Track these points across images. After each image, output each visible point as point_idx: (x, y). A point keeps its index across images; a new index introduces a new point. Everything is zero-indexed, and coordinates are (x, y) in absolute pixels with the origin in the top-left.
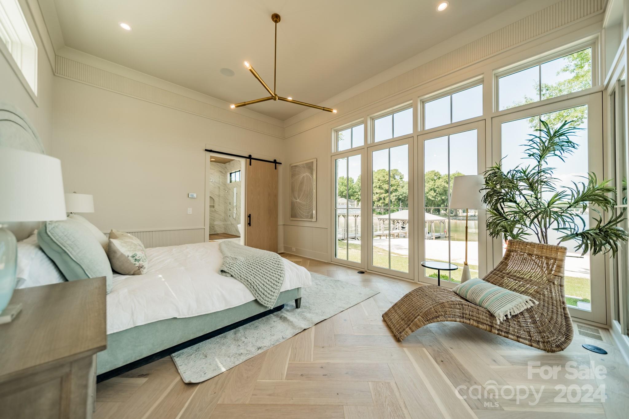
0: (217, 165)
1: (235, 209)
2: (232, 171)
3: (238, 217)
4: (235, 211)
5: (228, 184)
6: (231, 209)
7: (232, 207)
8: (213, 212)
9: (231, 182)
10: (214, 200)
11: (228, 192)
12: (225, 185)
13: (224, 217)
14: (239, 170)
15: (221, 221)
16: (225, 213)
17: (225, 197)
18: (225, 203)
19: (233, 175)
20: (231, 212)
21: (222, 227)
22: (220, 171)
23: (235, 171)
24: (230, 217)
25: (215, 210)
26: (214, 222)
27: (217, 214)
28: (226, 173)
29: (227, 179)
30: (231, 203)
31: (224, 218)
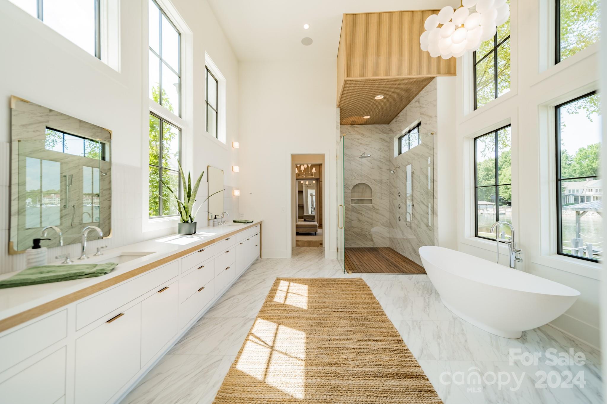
0: (376, 128)
1: (409, 204)
2: (402, 130)
3: (416, 222)
4: (409, 209)
5: (396, 158)
6: (402, 205)
7: (403, 201)
8: (370, 210)
9: (400, 153)
10: (371, 189)
11: (394, 173)
12: (390, 161)
13: (389, 219)
14: (416, 123)
15: (384, 226)
16: (391, 211)
17: (390, 183)
18: (391, 193)
19: (405, 140)
20: (401, 210)
21: (388, 237)
22: (381, 138)
23: (407, 130)
24: (400, 220)
25: (373, 207)
26: (373, 227)
27: (377, 213)
28: (392, 139)
29: (393, 150)
30: (401, 194)
31: (389, 221)
